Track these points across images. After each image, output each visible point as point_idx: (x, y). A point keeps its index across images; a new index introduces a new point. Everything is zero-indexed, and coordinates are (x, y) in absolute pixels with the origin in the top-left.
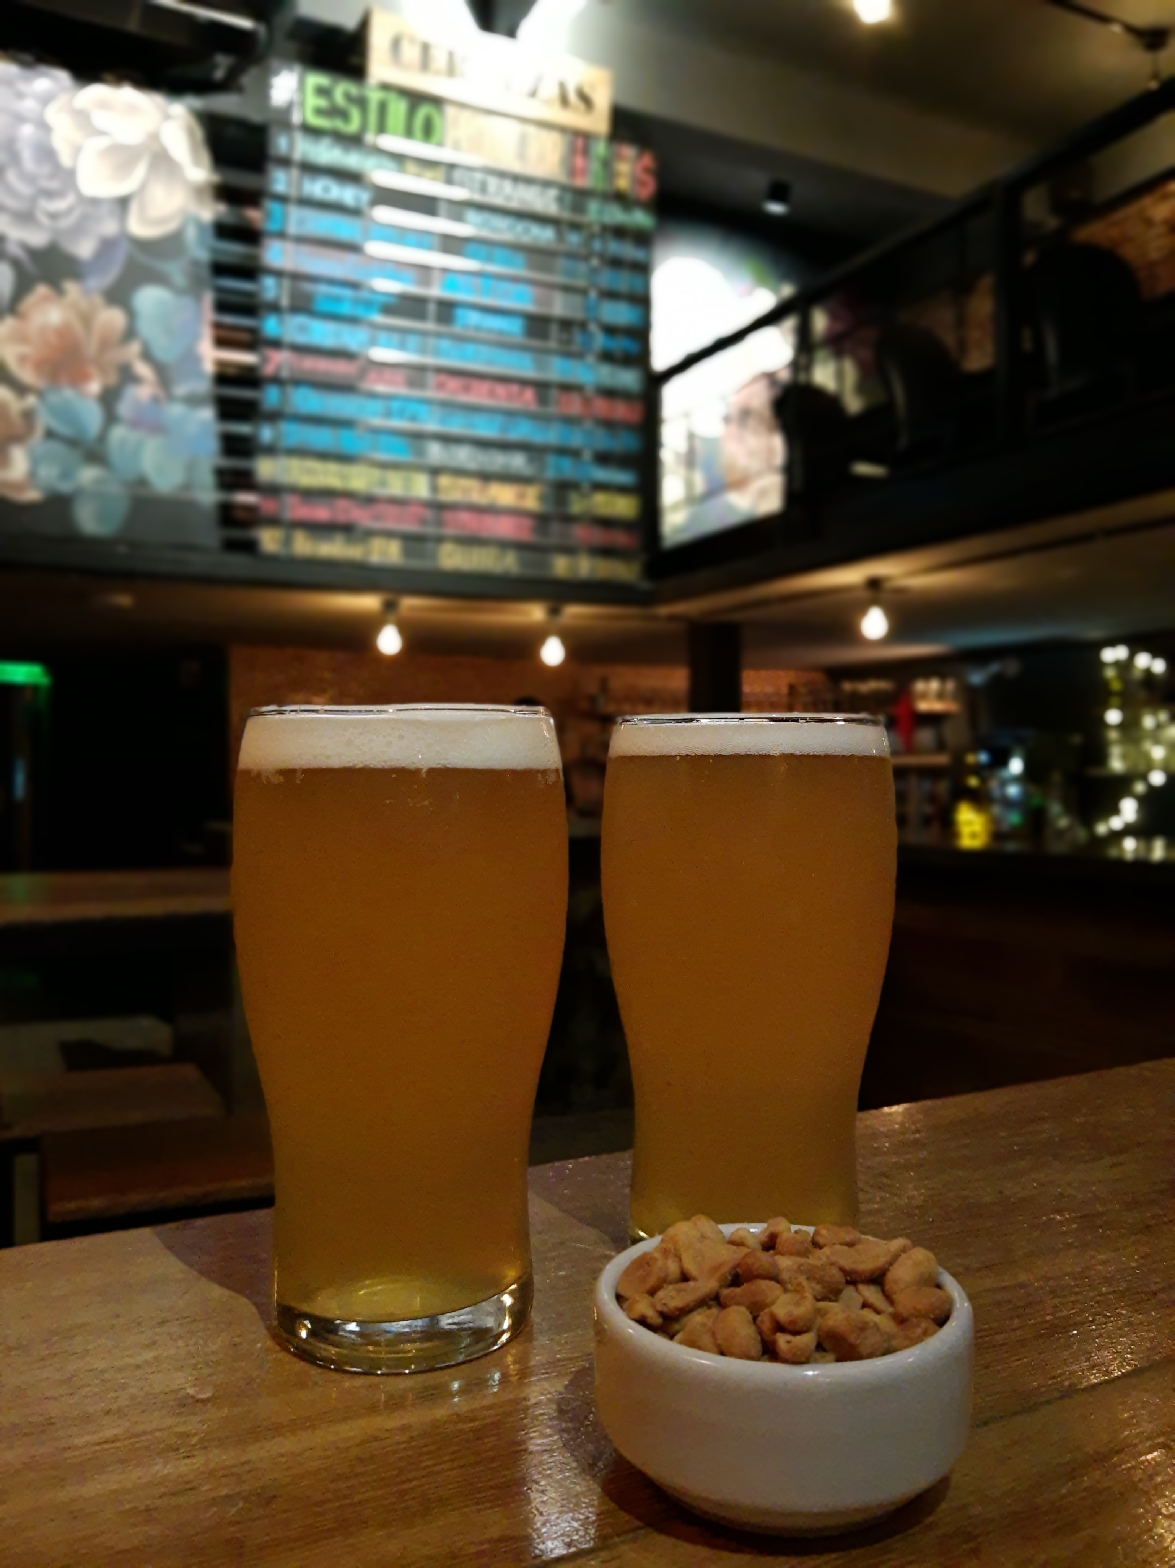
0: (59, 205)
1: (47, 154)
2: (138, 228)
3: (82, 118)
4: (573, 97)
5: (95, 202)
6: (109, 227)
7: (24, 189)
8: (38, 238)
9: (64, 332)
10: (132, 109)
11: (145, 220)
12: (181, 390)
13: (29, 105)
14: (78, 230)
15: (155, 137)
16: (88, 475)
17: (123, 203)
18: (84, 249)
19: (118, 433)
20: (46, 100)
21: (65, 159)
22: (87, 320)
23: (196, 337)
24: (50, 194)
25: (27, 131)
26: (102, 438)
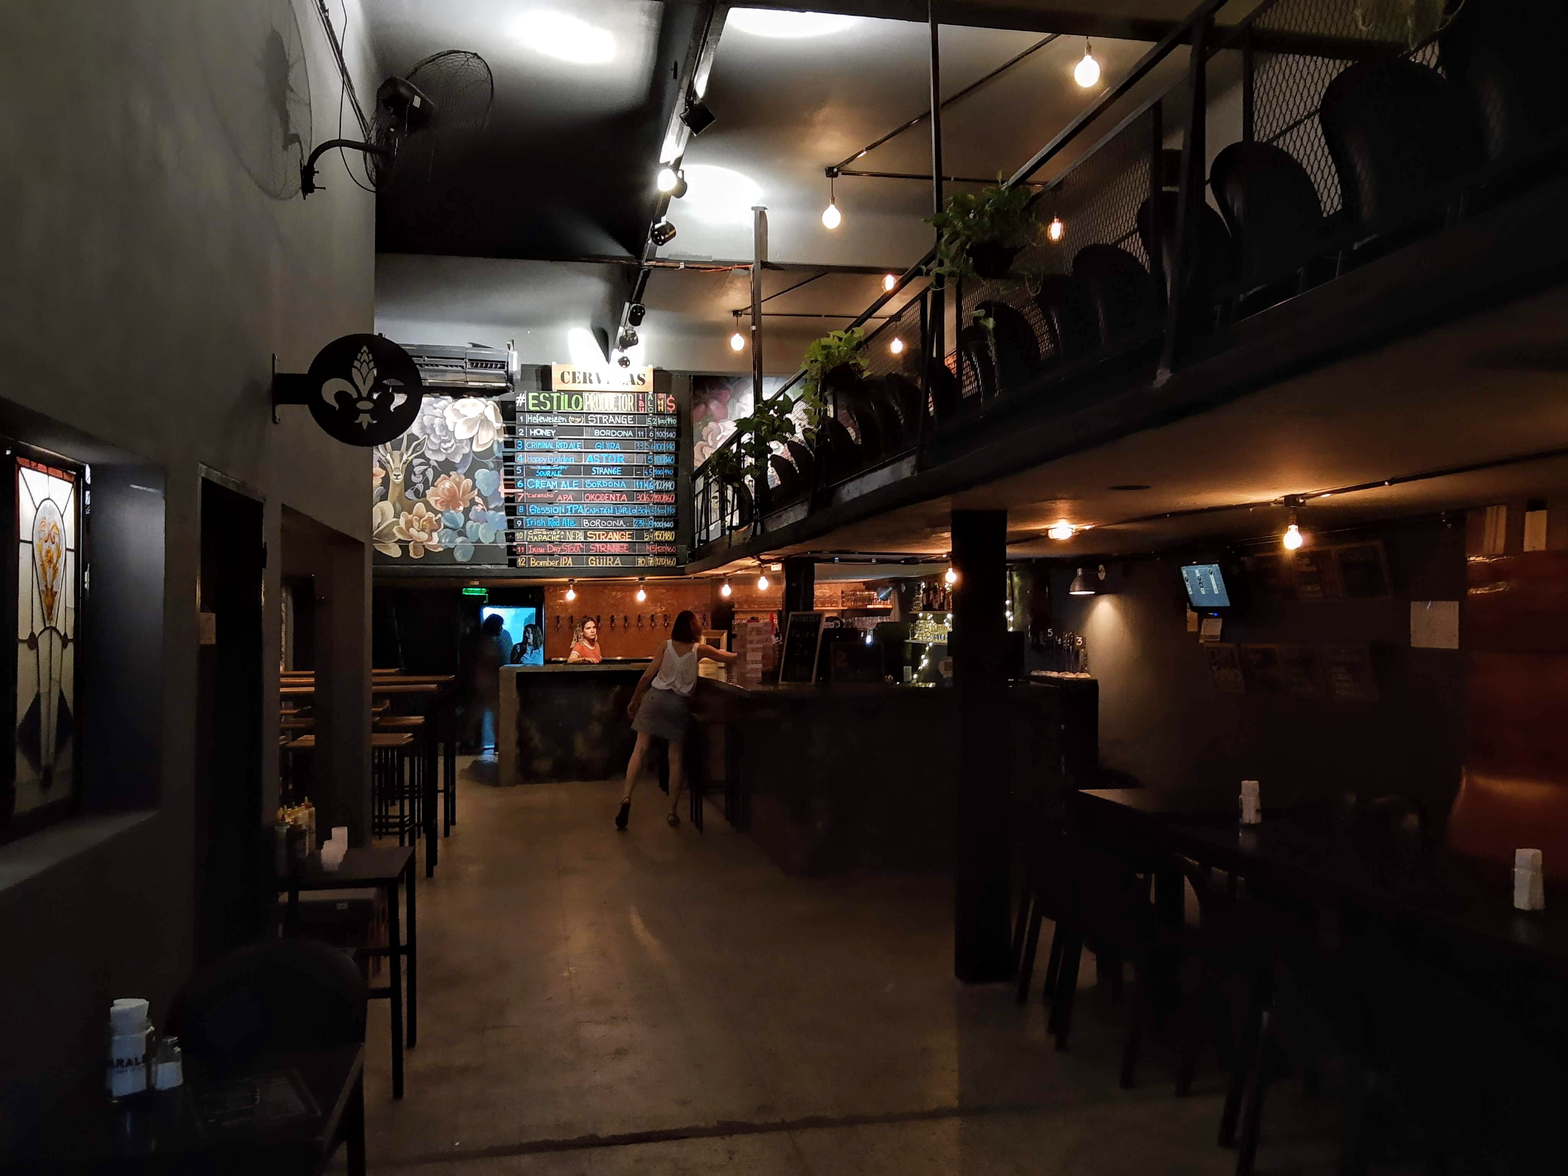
0: (449, 445)
1: (444, 427)
2: (475, 449)
3: (457, 412)
4: (636, 380)
5: (461, 441)
6: (467, 450)
7: (437, 441)
8: (441, 458)
9: (450, 491)
10: (474, 405)
11: (478, 445)
12: (492, 506)
13: (437, 412)
14: (456, 452)
15: (483, 414)
16: (459, 540)
17: (471, 439)
18: (457, 459)
19: (470, 523)
20: (443, 409)
21: (451, 428)
22: (458, 485)
23: (499, 485)
24: (445, 442)
25: (437, 421)
26: (464, 527)
